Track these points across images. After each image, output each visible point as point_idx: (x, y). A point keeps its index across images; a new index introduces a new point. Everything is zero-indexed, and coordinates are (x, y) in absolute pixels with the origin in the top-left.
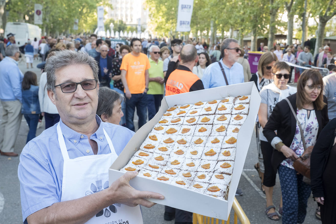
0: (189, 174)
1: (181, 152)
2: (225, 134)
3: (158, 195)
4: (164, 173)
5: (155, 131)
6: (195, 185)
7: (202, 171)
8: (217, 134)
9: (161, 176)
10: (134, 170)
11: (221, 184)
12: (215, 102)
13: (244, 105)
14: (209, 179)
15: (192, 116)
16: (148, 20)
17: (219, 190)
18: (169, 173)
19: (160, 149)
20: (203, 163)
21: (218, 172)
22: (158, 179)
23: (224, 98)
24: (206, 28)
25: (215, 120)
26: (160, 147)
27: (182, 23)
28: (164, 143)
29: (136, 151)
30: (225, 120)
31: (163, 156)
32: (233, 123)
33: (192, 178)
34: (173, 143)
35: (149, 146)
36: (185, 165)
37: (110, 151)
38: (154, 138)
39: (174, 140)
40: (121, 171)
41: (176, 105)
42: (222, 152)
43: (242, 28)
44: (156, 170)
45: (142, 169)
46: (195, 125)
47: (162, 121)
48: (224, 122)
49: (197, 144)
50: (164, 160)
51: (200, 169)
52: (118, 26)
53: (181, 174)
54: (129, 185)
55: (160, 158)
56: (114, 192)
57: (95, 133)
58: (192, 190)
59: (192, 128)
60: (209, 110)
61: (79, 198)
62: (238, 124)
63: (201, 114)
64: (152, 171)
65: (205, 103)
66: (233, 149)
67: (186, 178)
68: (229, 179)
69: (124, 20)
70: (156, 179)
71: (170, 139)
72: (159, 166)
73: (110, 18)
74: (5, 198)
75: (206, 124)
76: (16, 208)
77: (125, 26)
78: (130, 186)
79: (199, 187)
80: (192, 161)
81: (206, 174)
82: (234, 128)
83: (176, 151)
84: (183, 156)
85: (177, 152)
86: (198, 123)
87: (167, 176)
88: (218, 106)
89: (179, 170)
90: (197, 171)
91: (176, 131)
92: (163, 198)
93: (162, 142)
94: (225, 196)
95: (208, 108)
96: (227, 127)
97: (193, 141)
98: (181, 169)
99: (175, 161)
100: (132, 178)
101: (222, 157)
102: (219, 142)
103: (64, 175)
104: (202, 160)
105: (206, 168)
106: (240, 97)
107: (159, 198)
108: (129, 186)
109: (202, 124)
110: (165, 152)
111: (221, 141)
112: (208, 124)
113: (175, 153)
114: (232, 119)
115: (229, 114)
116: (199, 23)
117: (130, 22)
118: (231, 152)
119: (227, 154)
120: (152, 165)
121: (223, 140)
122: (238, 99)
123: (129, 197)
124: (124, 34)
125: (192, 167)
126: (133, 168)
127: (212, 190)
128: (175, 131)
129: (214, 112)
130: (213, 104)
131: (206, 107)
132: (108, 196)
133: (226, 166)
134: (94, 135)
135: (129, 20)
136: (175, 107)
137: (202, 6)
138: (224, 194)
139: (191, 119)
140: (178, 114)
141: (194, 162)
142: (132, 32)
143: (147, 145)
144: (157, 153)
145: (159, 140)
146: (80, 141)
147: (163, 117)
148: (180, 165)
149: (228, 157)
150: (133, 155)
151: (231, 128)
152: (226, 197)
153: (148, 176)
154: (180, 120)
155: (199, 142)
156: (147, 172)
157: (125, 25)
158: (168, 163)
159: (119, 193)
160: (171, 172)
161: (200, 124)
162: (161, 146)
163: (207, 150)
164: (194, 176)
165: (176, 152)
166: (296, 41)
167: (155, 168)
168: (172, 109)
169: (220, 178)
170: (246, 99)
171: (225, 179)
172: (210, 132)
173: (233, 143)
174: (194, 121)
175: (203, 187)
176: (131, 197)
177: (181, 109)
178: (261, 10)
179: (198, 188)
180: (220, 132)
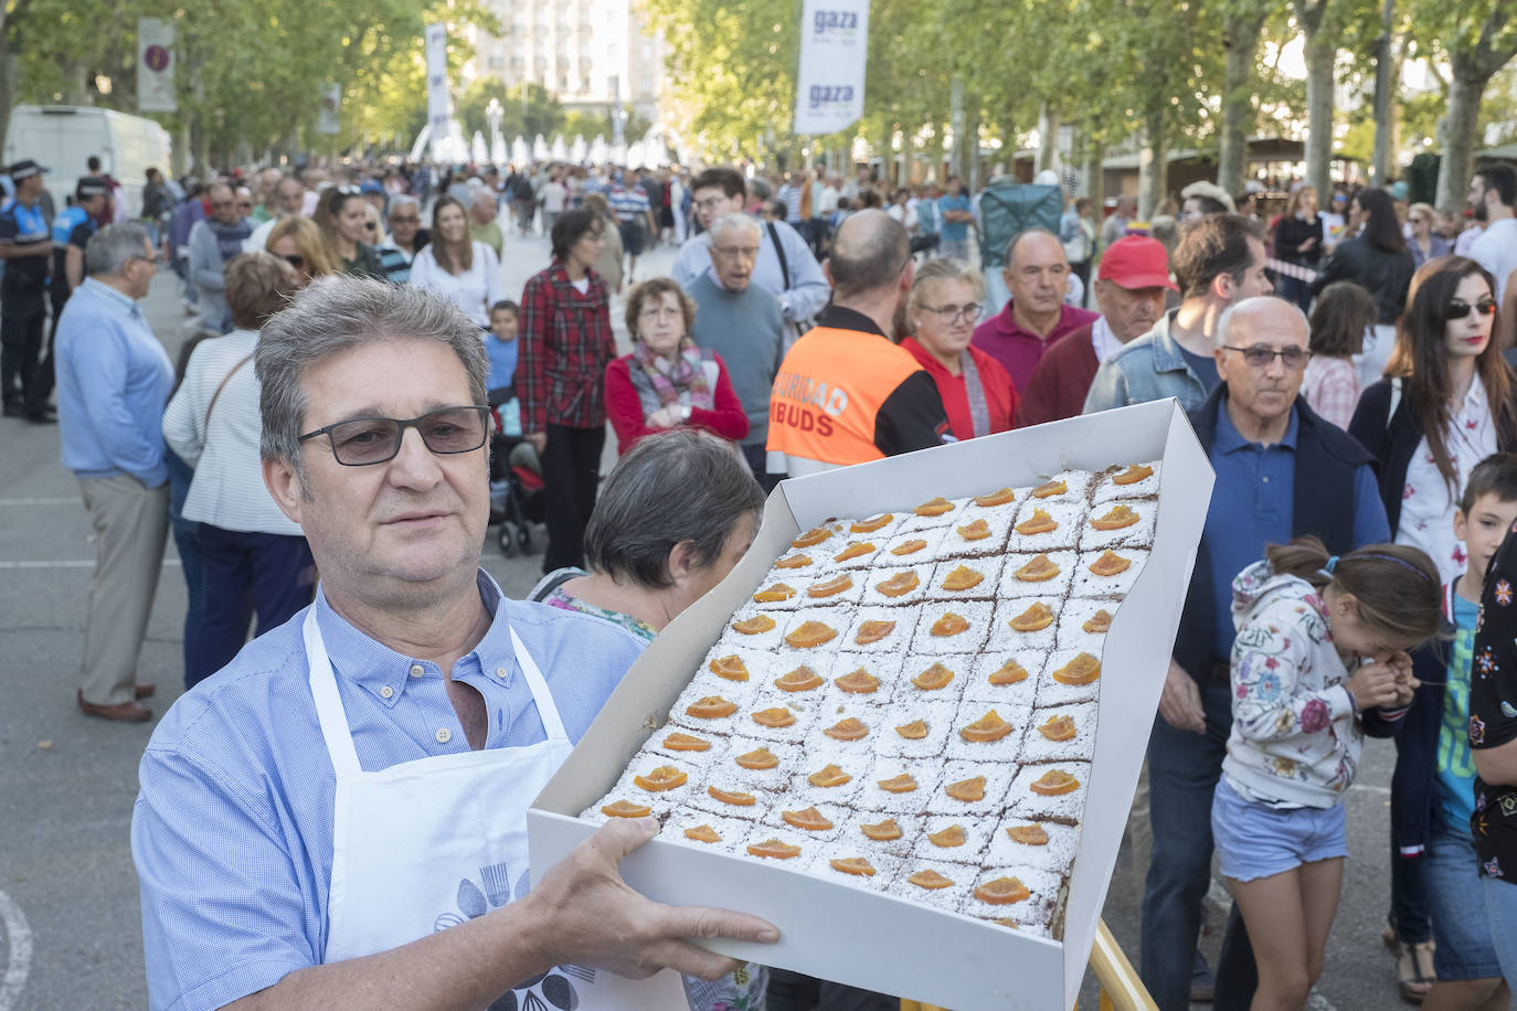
0: (890, 824)
1: (854, 730)
2: (1048, 642)
3: (749, 924)
4: (779, 823)
5: (739, 637)
6: (920, 876)
7: (949, 813)
8: (1016, 640)
9: (764, 839)
10: (645, 813)
11: (1033, 869)
12: (1003, 498)
13: (1137, 508)
14: (980, 847)
15: (905, 566)
16: (661, 83)
17: (1025, 895)
18: (799, 826)
19: (759, 719)
20: (954, 775)
21: (1019, 815)
22: (753, 851)
23: (1048, 478)
24: (928, 116)
25: (1007, 580)
26: (757, 709)
27: (821, 96)
28: (779, 693)
29: (653, 730)
30: (1049, 578)
31: (774, 749)
32: (1087, 589)
33: (903, 844)
34: (820, 690)
35: (712, 703)
36: (871, 788)
37: (541, 734)
38: (733, 670)
39: (822, 674)
40: (583, 820)
41: (834, 520)
42: (1037, 725)
43: (1097, 110)
44: (741, 811)
45: (679, 810)
46: (915, 603)
47: (770, 590)
48: (1045, 587)
49: (926, 689)
50: (780, 766)
51: (941, 803)
52: (524, 113)
53: (853, 828)
54: (617, 881)
55: (761, 760)
56: (550, 912)
57: (475, 650)
58: (904, 899)
59: (904, 618)
60: (976, 534)
61: (402, 944)
62: (1109, 592)
63: (943, 552)
64: (723, 817)
65: (960, 504)
66: (1087, 707)
67: (879, 845)
68: (1070, 844)
69: (551, 84)
70: (740, 854)
71: (804, 672)
72: (758, 794)
73: (486, 76)
74: (33, 927)
75: (965, 600)
76: (88, 973)
77: (558, 114)
78: (623, 885)
79: (936, 882)
80: (905, 766)
81: (967, 823)
82: (1088, 611)
83: (834, 724)
84: (861, 745)
85: (839, 728)
86: (928, 595)
87: (792, 837)
88: (1016, 514)
89: (847, 809)
90: (928, 814)
91: (830, 636)
92: (771, 935)
93: (769, 687)
94: (1055, 922)
95: (973, 528)
96: (1058, 610)
97: (907, 677)
98: (857, 803)
99: (826, 769)
100: (630, 848)
101: (1039, 747)
102: (1023, 679)
103: (337, 845)
104: (947, 760)
105: (969, 796)
106: (1119, 469)
107: (753, 938)
108: (618, 885)
109: (947, 600)
110: (783, 730)
111: (1034, 676)
112: (975, 600)
113: (826, 733)
114: (1083, 571)
115: (1068, 549)
116: (899, 92)
117: (578, 93)
118: (1079, 723)
119: (1061, 731)
120: (727, 789)
121: (1040, 669)
122: (1109, 480)
123: (621, 936)
124: (549, 149)
125: (904, 796)
126: (637, 807)
127: (995, 895)
128: (826, 633)
129: (1001, 542)
130: (996, 508)
131: (966, 523)
132: (526, 934)
133: (1058, 785)
134: (469, 662)
135: (574, 82)
136: (828, 527)
137: (910, 16)
138: (1049, 913)
139: (899, 578)
140: (840, 559)
141: (913, 770)
142: (589, 139)
143: (702, 701)
144: (747, 736)
145: (754, 680)
146: (409, 691)
147: (772, 574)
148: (849, 788)
149: (1064, 744)
150: (636, 749)
151: (1079, 613)
152: (1056, 928)
153: (706, 841)
154: (847, 585)
155: (935, 679)
156: (701, 823)
157: (556, 105)
158: (796, 780)
159: (573, 915)
160: (811, 821)
161: (937, 601)
162: (764, 705)
163: (971, 715)
164: (916, 834)
165: (833, 729)
166: (1347, 169)
167: (738, 804)
168: (816, 538)
169: (1031, 838)
170: (1145, 481)
171: (1051, 844)
172: (984, 632)
173: (1085, 681)
174: (913, 588)
175: (952, 884)
176: (629, 934)
177: (857, 537)
178: (1182, 30)
179: (931, 888)
180: (1029, 634)
